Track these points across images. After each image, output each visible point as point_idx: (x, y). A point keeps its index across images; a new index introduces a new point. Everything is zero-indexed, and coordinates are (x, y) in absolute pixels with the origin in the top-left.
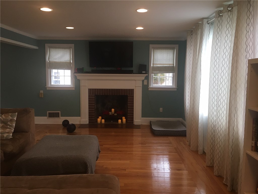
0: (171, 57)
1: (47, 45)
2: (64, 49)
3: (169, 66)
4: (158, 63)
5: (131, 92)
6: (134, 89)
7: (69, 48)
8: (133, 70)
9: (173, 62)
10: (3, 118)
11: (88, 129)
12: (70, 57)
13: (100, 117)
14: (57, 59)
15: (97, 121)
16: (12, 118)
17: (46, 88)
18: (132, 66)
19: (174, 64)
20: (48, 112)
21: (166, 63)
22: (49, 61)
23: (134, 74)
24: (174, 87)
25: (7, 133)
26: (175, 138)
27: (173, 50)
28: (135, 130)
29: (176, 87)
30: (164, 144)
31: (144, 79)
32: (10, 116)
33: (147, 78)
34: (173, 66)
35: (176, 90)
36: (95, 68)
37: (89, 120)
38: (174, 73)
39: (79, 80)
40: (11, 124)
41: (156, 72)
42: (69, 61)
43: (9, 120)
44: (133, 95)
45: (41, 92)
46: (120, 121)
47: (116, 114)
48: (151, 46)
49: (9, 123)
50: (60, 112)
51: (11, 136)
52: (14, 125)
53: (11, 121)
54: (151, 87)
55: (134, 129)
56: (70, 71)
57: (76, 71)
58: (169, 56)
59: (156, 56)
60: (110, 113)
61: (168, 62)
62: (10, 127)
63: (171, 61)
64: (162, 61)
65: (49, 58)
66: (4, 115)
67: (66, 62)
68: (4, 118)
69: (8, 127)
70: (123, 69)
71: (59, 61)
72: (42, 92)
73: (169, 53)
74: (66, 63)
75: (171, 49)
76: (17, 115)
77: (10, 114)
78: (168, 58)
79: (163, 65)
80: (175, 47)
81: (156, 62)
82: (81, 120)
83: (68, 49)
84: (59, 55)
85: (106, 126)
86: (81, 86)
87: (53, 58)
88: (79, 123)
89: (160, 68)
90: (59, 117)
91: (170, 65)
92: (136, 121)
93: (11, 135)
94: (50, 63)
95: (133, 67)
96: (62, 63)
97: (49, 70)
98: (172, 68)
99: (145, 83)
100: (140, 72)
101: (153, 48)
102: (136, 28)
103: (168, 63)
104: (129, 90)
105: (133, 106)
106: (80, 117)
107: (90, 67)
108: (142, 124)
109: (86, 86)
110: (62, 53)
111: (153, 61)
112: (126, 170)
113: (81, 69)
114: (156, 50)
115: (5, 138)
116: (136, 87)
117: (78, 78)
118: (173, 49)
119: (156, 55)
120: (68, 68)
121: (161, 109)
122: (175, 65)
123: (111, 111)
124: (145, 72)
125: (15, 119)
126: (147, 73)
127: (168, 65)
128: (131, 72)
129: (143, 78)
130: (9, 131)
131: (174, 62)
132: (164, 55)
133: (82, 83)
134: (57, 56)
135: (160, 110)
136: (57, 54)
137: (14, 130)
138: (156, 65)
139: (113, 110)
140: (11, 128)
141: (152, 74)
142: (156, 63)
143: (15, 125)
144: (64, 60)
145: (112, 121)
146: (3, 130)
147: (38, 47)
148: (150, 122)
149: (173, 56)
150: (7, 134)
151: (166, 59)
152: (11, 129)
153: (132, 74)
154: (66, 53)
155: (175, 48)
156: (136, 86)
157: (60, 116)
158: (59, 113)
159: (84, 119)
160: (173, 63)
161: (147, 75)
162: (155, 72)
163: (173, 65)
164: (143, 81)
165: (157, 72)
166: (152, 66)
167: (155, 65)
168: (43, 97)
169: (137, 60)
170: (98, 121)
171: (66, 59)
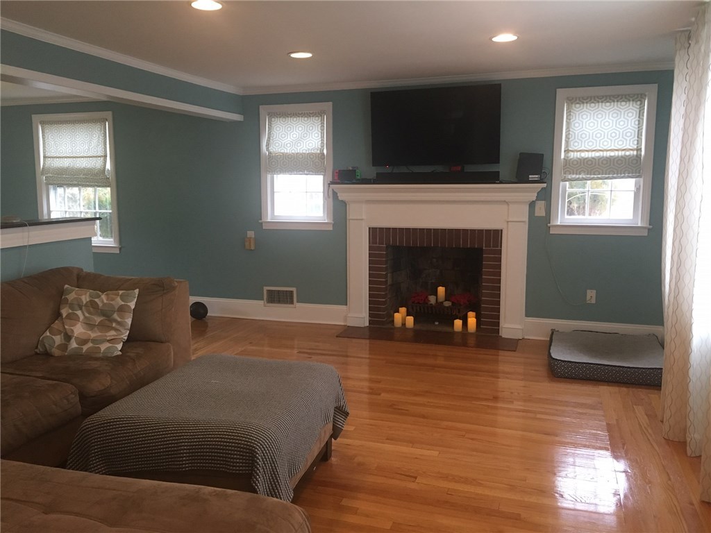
0: (629, 126)
1: (263, 110)
2: (306, 119)
3: (622, 157)
4: (583, 148)
5: (494, 237)
6: (502, 230)
7: (319, 114)
8: (499, 172)
9: (636, 142)
10: (103, 302)
11: (368, 341)
12: (322, 140)
13: (403, 310)
14: (289, 145)
15: (393, 321)
16: (123, 303)
17: (262, 223)
18: (496, 160)
19: (639, 150)
20: (266, 288)
21: (613, 147)
22: (270, 153)
23: (501, 183)
24: (639, 225)
25: (108, 341)
26: (624, 389)
27: (639, 103)
28: (504, 355)
29: (646, 224)
30: (575, 409)
31: (534, 199)
32: (119, 299)
33: (546, 196)
34: (638, 156)
35: (646, 234)
36: (388, 169)
37: (370, 315)
38: (641, 180)
39: (344, 204)
40: (119, 320)
41: (578, 176)
42: (319, 152)
43: (117, 308)
44: (499, 248)
45: (248, 236)
46: (458, 323)
47: (447, 304)
48: (561, 93)
49: (116, 316)
50: (294, 289)
51: (120, 349)
52: (129, 321)
53: (122, 310)
54: (559, 223)
55: (501, 353)
56: (321, 178)
57: (336, 178)
58: (622, 123)
59: (577, 125)
60: (432, 299)
61: (621, 143)
62: (118, 327)
63: (628, 139)
64: (598, 140)
65: (268, 145)
66: (106, 294)
67: (312, 154)
68: (105, 301)
69: (114, 325)
70: (470, 168)
71: (293, 152)
72: (251, 234)
73: (623, 111)
74: (311, 156)
75: (629, 101)
76: (138, 295)
77: (121, 292)
78: (621, 131)
79: (601, 153)
80: (647, 94)
81: (576, 144)
82: (349, 315)
83: (317, 118)
84: (294, 136)
85: (418, 336)
86: (349, 220)
87: (277, 145)
88: (343, 324)
89: (590, 163)
90: (292, 302)
91: (628, 153)
92: (506, 326)
93: (120, 346)
94: (271, 156)
95: (499, 162)
96: (301, 156)
97: (269, 176)
98: (635, 162)
99: (540, 211)
100: (521, 178)
101: (568, 98)
102: (495, 39)
103: (620, 147)
104: (488, 231)
105: (499, 281)
106: (347, 305)
107: (374, 165)
108: (526, 337)
109: (362, 220)
110: (300, 129)
111: (567, 142)
112: (416, 478)
113: (350, 170)
114: (578, 105)
115: (101, 355)
116: (508, 222)
117: (342, 197)
118: (638, 98)
119: (577, 121)
120: (315, 170)
121: (591, 295)
122: (643, 153)
123: (435, 293)
124: (537, 176)
125: (132, 305)
126: (545, 180)
127: (621, 153)
128: (493, 178)
129: (533, 197)
130: (113, 337)
131: (639, 142)
132: (607, 119)
133: (353, 212)
134: (289, 139)
135: (588, 298)
136: (289, 133)
137: (127, 334)
138: (578, 155)
139: (441, 290)
140: (120, 331)
141: (561, 183)
142: (576, 148)
143: (130, 323)
144: (304, 148)
145: (437, 323)
146: (100, 334)
147: (242, 116)
148: (553, 332)
149: (637, 123)
150: (108, 345)
151: (613, 135)
152: (119, 333)
153: (495, 183)
154: (311, 128)
155: (645, 96)
156: (510, 219)
157: (295, 300)
158: (292, 292)
159: (357, 312)
160: (635, 147)
161: (545, 185)
162: (574, 176)
163: (635, 153)
164: (532, 205)
165: (581, 176)
166: (563, 156)
167: (572, 155)
168: (253, 248)
169: (512, 141)
170: (395, 320)
171: (311, 145)
